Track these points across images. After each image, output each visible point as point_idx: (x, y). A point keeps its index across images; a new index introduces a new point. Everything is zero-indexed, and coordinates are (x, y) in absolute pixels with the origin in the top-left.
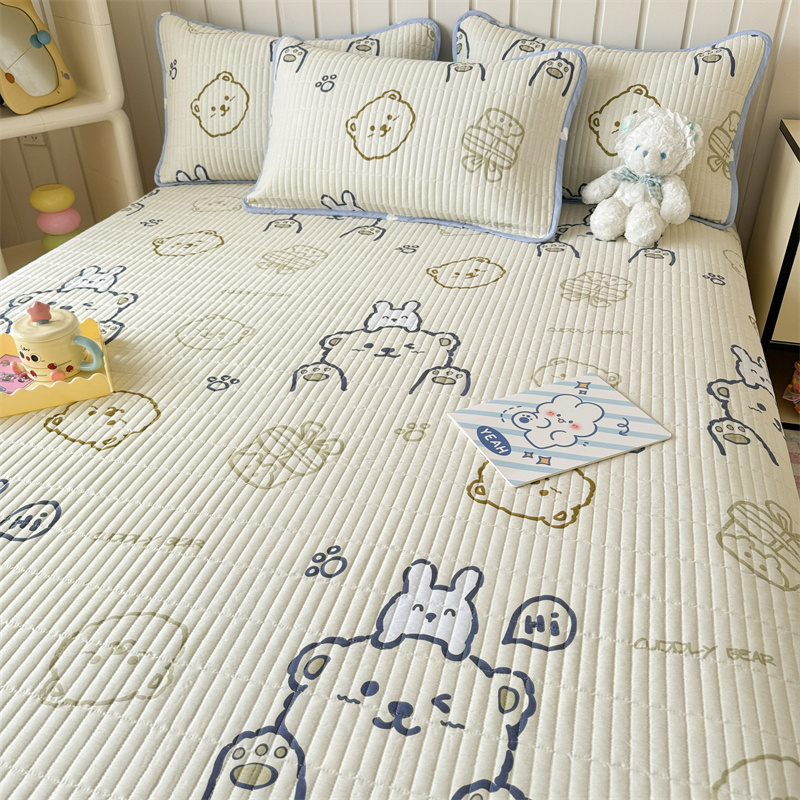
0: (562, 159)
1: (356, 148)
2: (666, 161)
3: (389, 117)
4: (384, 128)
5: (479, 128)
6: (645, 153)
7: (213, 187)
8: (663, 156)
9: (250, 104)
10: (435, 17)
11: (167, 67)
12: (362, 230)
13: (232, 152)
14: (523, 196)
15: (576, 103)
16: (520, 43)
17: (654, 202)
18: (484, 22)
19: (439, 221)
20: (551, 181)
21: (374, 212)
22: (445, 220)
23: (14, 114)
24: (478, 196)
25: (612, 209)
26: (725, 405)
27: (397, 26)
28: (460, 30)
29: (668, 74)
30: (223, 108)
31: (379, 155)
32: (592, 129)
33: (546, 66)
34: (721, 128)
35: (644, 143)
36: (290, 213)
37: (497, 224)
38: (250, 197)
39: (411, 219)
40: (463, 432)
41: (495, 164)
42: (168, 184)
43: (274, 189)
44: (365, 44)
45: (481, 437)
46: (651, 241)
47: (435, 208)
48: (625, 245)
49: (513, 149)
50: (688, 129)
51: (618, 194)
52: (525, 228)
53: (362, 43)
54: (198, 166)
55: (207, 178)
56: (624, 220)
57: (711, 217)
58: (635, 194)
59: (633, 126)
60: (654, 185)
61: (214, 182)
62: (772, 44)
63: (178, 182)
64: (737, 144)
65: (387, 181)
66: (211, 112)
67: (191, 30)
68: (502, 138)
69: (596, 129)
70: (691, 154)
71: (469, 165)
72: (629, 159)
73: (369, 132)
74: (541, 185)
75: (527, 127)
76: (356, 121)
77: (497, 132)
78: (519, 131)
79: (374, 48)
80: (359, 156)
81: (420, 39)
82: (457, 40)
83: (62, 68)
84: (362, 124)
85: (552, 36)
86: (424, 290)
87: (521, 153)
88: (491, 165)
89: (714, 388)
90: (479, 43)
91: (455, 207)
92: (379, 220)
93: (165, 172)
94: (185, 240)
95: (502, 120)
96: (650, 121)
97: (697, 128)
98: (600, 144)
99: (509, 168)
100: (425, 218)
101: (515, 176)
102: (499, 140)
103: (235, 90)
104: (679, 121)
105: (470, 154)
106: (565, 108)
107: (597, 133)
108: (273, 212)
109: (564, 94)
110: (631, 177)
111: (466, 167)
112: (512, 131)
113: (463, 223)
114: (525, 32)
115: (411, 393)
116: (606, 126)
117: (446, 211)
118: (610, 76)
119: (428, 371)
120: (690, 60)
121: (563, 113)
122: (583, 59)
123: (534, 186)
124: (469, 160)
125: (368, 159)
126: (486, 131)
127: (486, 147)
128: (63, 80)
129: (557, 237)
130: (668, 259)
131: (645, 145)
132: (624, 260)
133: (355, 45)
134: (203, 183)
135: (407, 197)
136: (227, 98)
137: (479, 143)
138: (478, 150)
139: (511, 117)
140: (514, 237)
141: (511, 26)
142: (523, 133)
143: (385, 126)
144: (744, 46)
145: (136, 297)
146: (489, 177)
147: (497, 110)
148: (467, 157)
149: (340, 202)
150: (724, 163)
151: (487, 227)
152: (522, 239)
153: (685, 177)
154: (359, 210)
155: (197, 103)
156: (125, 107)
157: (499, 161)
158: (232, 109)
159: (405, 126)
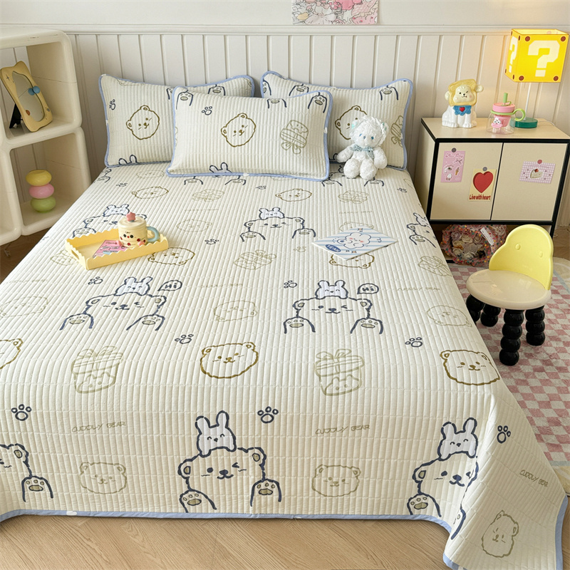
0: (326, 142)
2: (374, 140)
3: (243, 126)
5: (288, 130)
6: (365, 137)
8: (372, 138)
10: (250, 74)
11: (108, 104)
12: (234, 181)
14: (311, 160)
15: (329, 116)
16: (296, 87)
17: (371, 159)
18: (277, 77)
19: (270, 174)
20: (323, 153)
21: (237, 173)
22: (274, 174)
24: (290, 161)
25: (353, 163)
26: (414, 231)
27: (230, 79)
28: (264, 81)
29: (368, 99)
30: (145, 124)
32: (337, 127)
33: (314, 99)
34: (395, 124)
35: (363, 133)
36: (193, 175)
37: (300, 174)
38: (169, 169)
39: (256, 175)
40: (320, 247)
41: (297, 146)
42: (113, 166)
43: (184, 165)
44: (216, 89)
45: (328, 248)
46: (372, 177)
48: (361, 179)
49: (304, 138)
50: (382, 126)
51: (353, 157)
52: (314, 175)
54: (132, 155)
55: (136, 162)
56: (359, 168)
57: (396, 165)
58: (362, 156)
59: (357, 125)
60: (369, 151)
62: (413, 84)
63: (120, 165)
64: (403, 131)
65: (244, 156)
66: (138, 127)
67: (121, 84)
68: (299, 134)
69: (339, 127)
70: (385, 137)
71: (285, 147)
72: (357, 140)
74: (319, 155)
75: (309, 128)
76: (226, 129)
77: (296, 131)
78: (306, 130)
79: (222, 91)
81: (245, 86)
82: (263, 86)
83: (45, 106)
85: (310, 83)
86: (278, 203)
87: (308, 140)
88: (295, 147)
89: (409, 226)
90: (276, 88)
91: (279, 167)
92: (240, 176)
93: (112, 159)
94: (147, 191)
95: (298, 125)
96: (364, 123)
97: (386, 124)
98: (341, 134)
99: (303, 147)
100: (263, 174)
101: (307, 151)
102: (297, 135)
103: (151, 115)
104: (378, 122)
105: (285, 141)
106: (325, 118)
107: (340, 129)
108: (184, 176)
109: (324, 112)
110: (358, 149)
111: (283, 148)
112: (303, 130)
113: (283, 175)
114: (297, 81)
115: (293, 237)
116: (343, 126)
117: (275, 169)
118: (343, 102)
119: (296, 231)
120: (378, 93)
121: (324, 120)
122: (331, 95)
123: (316, 155)
124: (285, 144)
126: (291, 131)
127: (292, 138)
128: (46, 112)
129: (329, 178)
130: (381, 184)
132: (362, 186)
133: (211, 90)
135: (255, 163)
136: (147, 119)
137: (288, 136)
138: (288, 139)
139: (302, 124)
140: (310, 180)
141: (289, 78)
142: (308, 131)
144: (401, 86)
145: (145, 216)
146: (295, 152)
147: (295, 121)
148: (283, 143)
149: (219, 168)
150: (399, 140)
151: (295, 176)
152: (314, 180)
153: (382, 147)
154: (229, 172)
155: (130, 122)
156: (82, 126)
157: (299, 144)
158: (150, 124)
159: (251, 130)
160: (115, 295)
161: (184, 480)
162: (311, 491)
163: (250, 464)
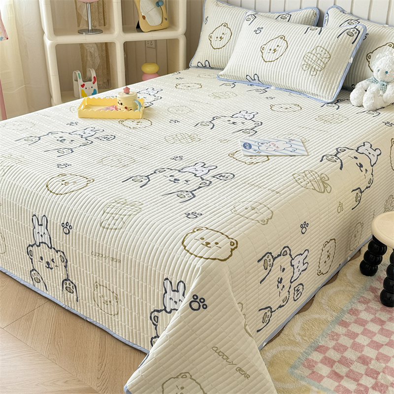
0: (347, 71)
1: (262, 57)
2: (388, 75)
3: (278, 46)
4: (275, 50)
5: (312, 53)
6: (379, 70)
7: (211, 70)
8: (387, 72)
9: (232, 37)
10: (320, 7)
11: (205, 20)
12: (258, 90)
13: (220, 56)
14: (324, 83)
15: (358, 48)
16: (349, 21)
18: (338, 11)
19: (291, 91)
21: (267, 85)
22: (294, 91)
23: (143, 32)
24: (306, 81)
27: (303, 9)
28: (327, 13)
30: (221, 38)
31: (270, 60)
32: (367, 60)
33: (348, 31)
35: (380, 66)
38: (220, 74)
39: (281, 89)
41: (315, 69)
42: (194, 67)
43: (229, 71)
44: (285, 16)
45: (244, 145)
47: (289, 85)
49: (324, 63)
52: (322, 97)
53: (284, 16)
54: (207, 61)
55: (210, 66)
60: (384, 85)
61: (212, 68)
63: (198, 67)
65: (272, 71)
66: (216, 39)
68: (320, 58)
69: (369, 60)
73: (269, 51)
74: (334, 80)
75: (332, 55)
76: (265, 47)
77: (318, 56)
78: (329, 56)
79: (288, 18)
80: (263, 60)
81: (309, 16)
82: (325, 17)
83: (165, 16)
84: (267, 48)
86: (263, 110)
87: (327, 65)
88: (313, 70)
91: (296, 85)
92: (268, 88)
93: (194, 62)
94: (188, 85)
95: (322, 51)
98: (369, 67)
99: (320, 71)
100: (286, 89)
101: (322, 75)
102: (319, 59)
103: (227, 31)
105: (306, 63)
106: (353, 49)
107: (369, 62)
108: (227, 80)
109: (353, 43)
111: (303, 68)
112: (325, 56)
115: (233, 133)
116: (373, 59)
117: (293, 86)
119: (243, 129)
121: (352, 51)
122: (365, 29)
123: (331, 80)
124: (305, 66)
125: (266, 62)
126: (314, 55)
127: (313, 61)
128: (164, 20)
130: (375, 115)
131: (381, 67)
132: (356, 113)
133: (281, 16)
134: (207, 68)
135: (278, 79)
136: (223, 34)
137: (310, 59)
138: (309, 62)
139: (326, 50)
140: (318, 100)
142: (330, 57)
143: (275, 49)
145: (161, 98)
146: (311, 74)
147: (321, 47)
148: (304, 64)
149: (253, 79)
151: (309, 95)
152: (320, 101)
154: (260, 83)
155: (211, 35)
156: (185, 34)
157: (317, 68)
158: (224, 38)
159: (283, 50)
160: (69, 133)
161: (31, 260)
162: (93, 302)
163: (60, 263)
